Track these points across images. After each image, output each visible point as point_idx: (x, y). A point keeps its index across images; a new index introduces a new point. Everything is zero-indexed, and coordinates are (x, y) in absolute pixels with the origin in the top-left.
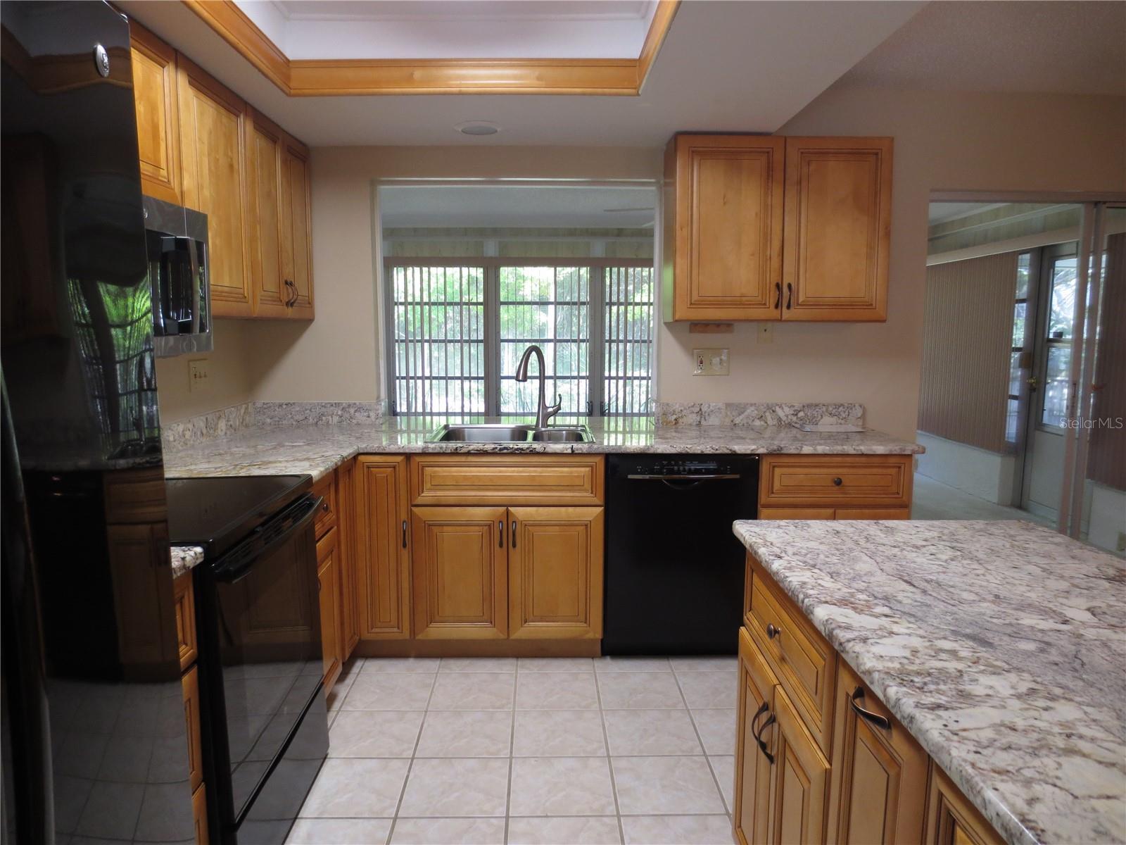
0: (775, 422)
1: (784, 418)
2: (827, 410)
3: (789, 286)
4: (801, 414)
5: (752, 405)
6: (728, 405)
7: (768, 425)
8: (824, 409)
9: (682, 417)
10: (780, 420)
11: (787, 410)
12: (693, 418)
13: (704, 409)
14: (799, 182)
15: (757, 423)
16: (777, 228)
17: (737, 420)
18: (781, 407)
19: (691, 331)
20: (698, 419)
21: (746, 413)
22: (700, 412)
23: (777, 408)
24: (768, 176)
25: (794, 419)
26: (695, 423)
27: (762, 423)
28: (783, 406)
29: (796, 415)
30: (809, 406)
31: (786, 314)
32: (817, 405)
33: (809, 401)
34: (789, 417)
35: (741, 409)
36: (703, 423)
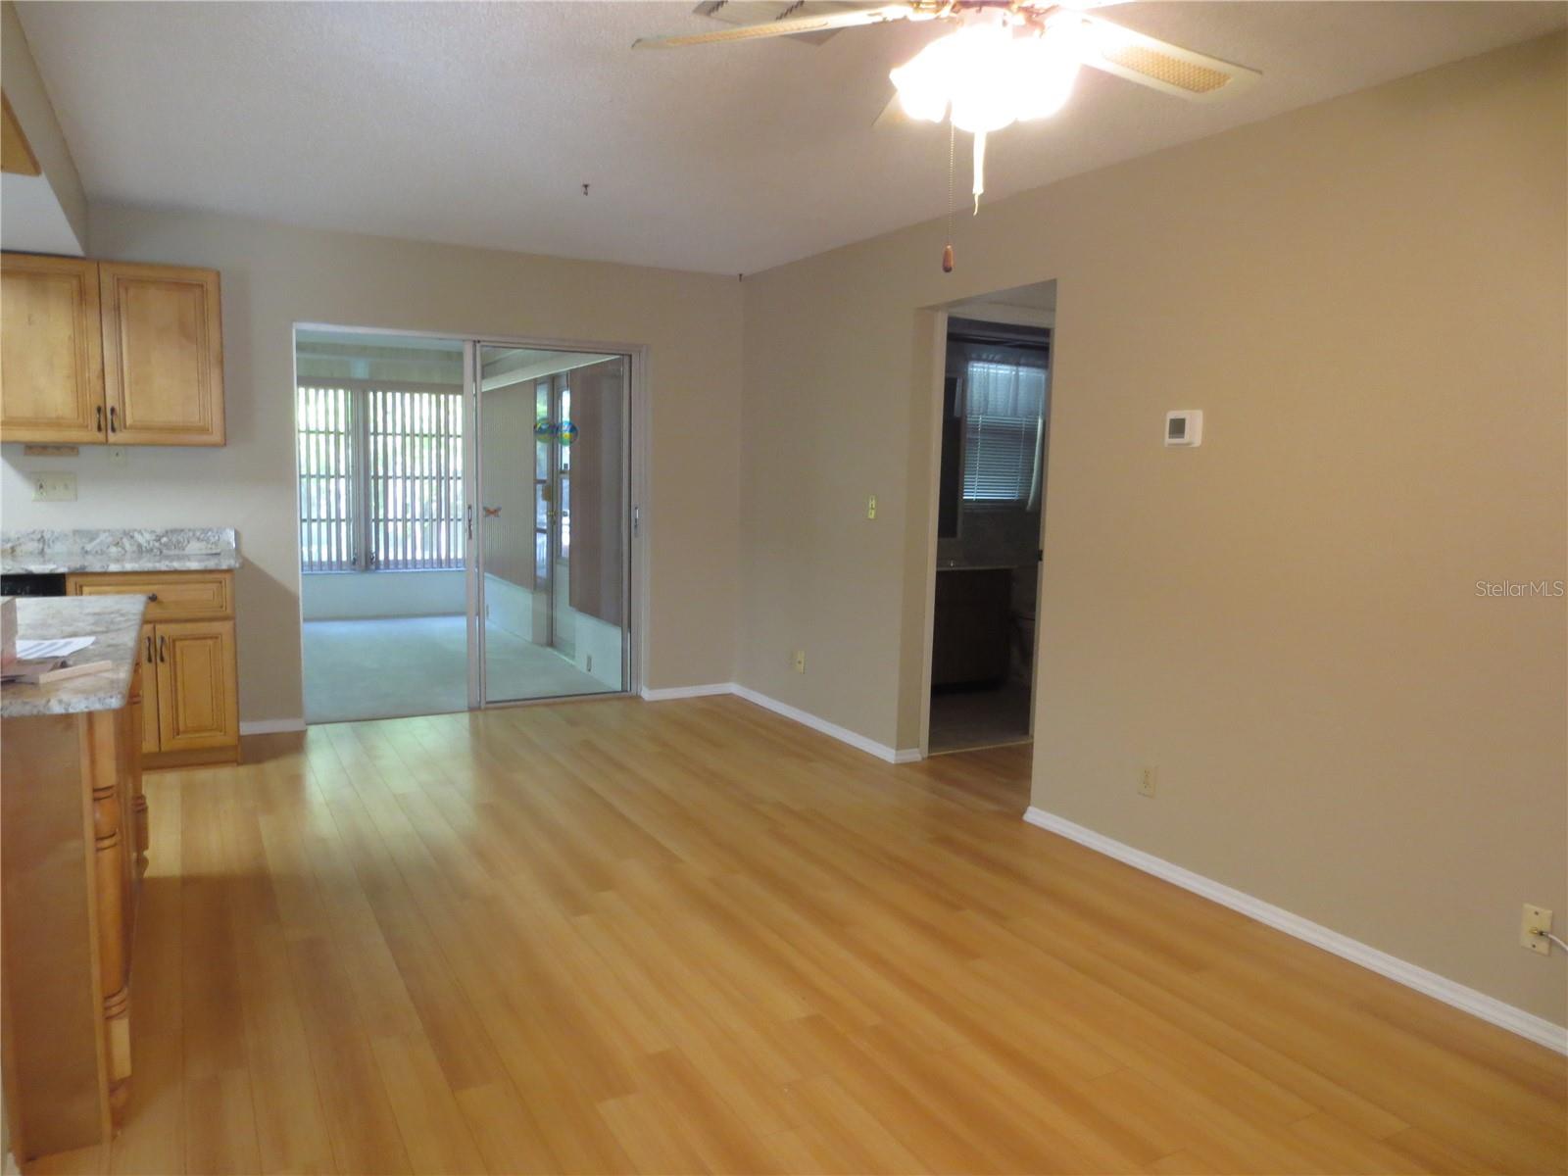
0: (135, 548)
1: (145, 544)
2: (194, 535)
3: (113, 410)
4: (164, 540)
5: (105, 531)
6: (76, 532)
7: (126, 551)
8: (191, 534)
9: (20, 545)
10: (140, 546)
11: (148, 536)
12: (34, 546)
13: (47, 536)
14: (117, 308)
15: (113, 550)
16: (94, 351)
17: (89, 547)
18: (140, 532)
19: (26, 454)
20: (41, 546)
21: (98, 541)
22: (42, 539)
23: (136, 535)
24: (81, 300)
25: (157, 544)
26: (37, 551)
27: (120, 549)
28: (143, 532)
29: (159, 540)
30: (174, 531)
31: (112, 437)
32: (182, 531)
33: (170, 527)
34: (151, 543)
35: (92, 536)
36: (47, 550)
